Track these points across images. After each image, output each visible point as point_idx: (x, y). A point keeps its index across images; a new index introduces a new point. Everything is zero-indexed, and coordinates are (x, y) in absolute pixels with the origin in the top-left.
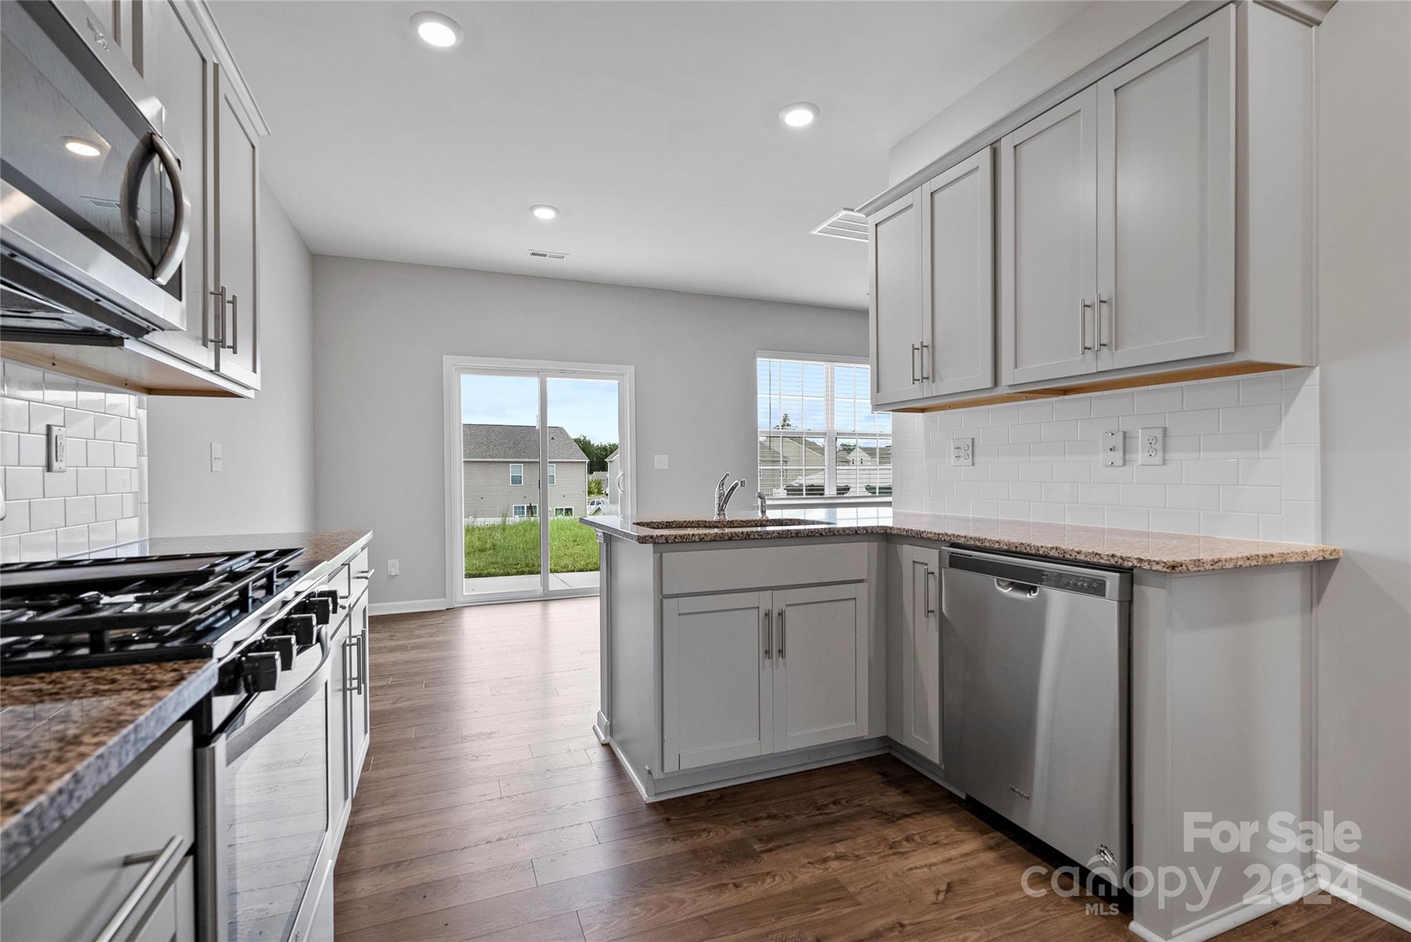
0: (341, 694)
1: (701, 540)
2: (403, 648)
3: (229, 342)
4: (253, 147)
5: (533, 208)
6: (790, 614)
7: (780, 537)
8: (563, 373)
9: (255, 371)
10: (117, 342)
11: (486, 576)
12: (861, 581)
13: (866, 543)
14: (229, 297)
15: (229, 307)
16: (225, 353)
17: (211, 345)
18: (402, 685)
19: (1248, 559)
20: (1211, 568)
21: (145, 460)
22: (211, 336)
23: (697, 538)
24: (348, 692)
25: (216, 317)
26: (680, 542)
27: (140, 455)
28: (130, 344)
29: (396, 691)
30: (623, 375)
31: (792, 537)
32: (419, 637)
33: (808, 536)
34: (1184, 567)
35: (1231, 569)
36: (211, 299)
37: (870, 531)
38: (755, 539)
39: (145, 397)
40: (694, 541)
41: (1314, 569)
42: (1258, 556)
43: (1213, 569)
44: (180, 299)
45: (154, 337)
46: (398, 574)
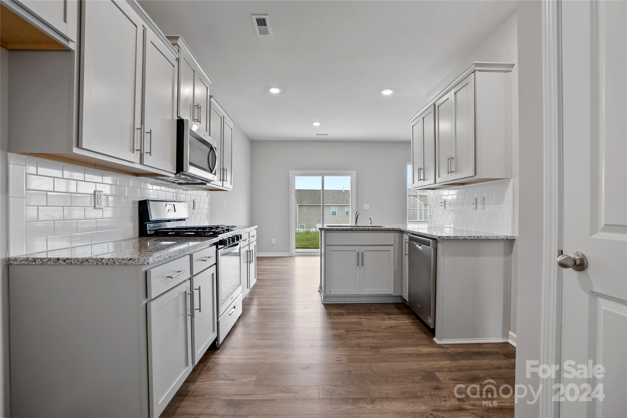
0: (246, 263)
1: (337, 230)
2: (273, 265)
3: (225, 179)
4: (232, 129)
5: (313, 123)
6: (366, 254)
7: (362, 230)
8: (330, 174)
9: (231, 185)
10: (206, 184)
11: (308, 248)
12: (392, 245)
13: (393, 233)
14: (225, 169)
15: (225, 171)
16: (225, 182)
17: (222, 181)
18: (270, 274)
19: (470, 237)
20: (454, 238)
21: (209, 206)
22: (222, 179)
23: (336, 230)
24: (248, 263)
25: (223, 174)
26: (331, 230)
27: (208, 205)
28: (208, 184)
29: (268, 275)
30: (352, 174)
31: (367, 230)
32: (279, 263)
33: (372, 230)
34: (442, 237)
35: (462, 239)
36: (222, 170)
37: (394, 230)
38: (354, 230)
39: (209, 192)
40: (335, 230)
41: (510, 242)
42: (475, 236)
43: (454, 239)
44: (216, 175)
45: (211, 182)
46: (275, 243)
